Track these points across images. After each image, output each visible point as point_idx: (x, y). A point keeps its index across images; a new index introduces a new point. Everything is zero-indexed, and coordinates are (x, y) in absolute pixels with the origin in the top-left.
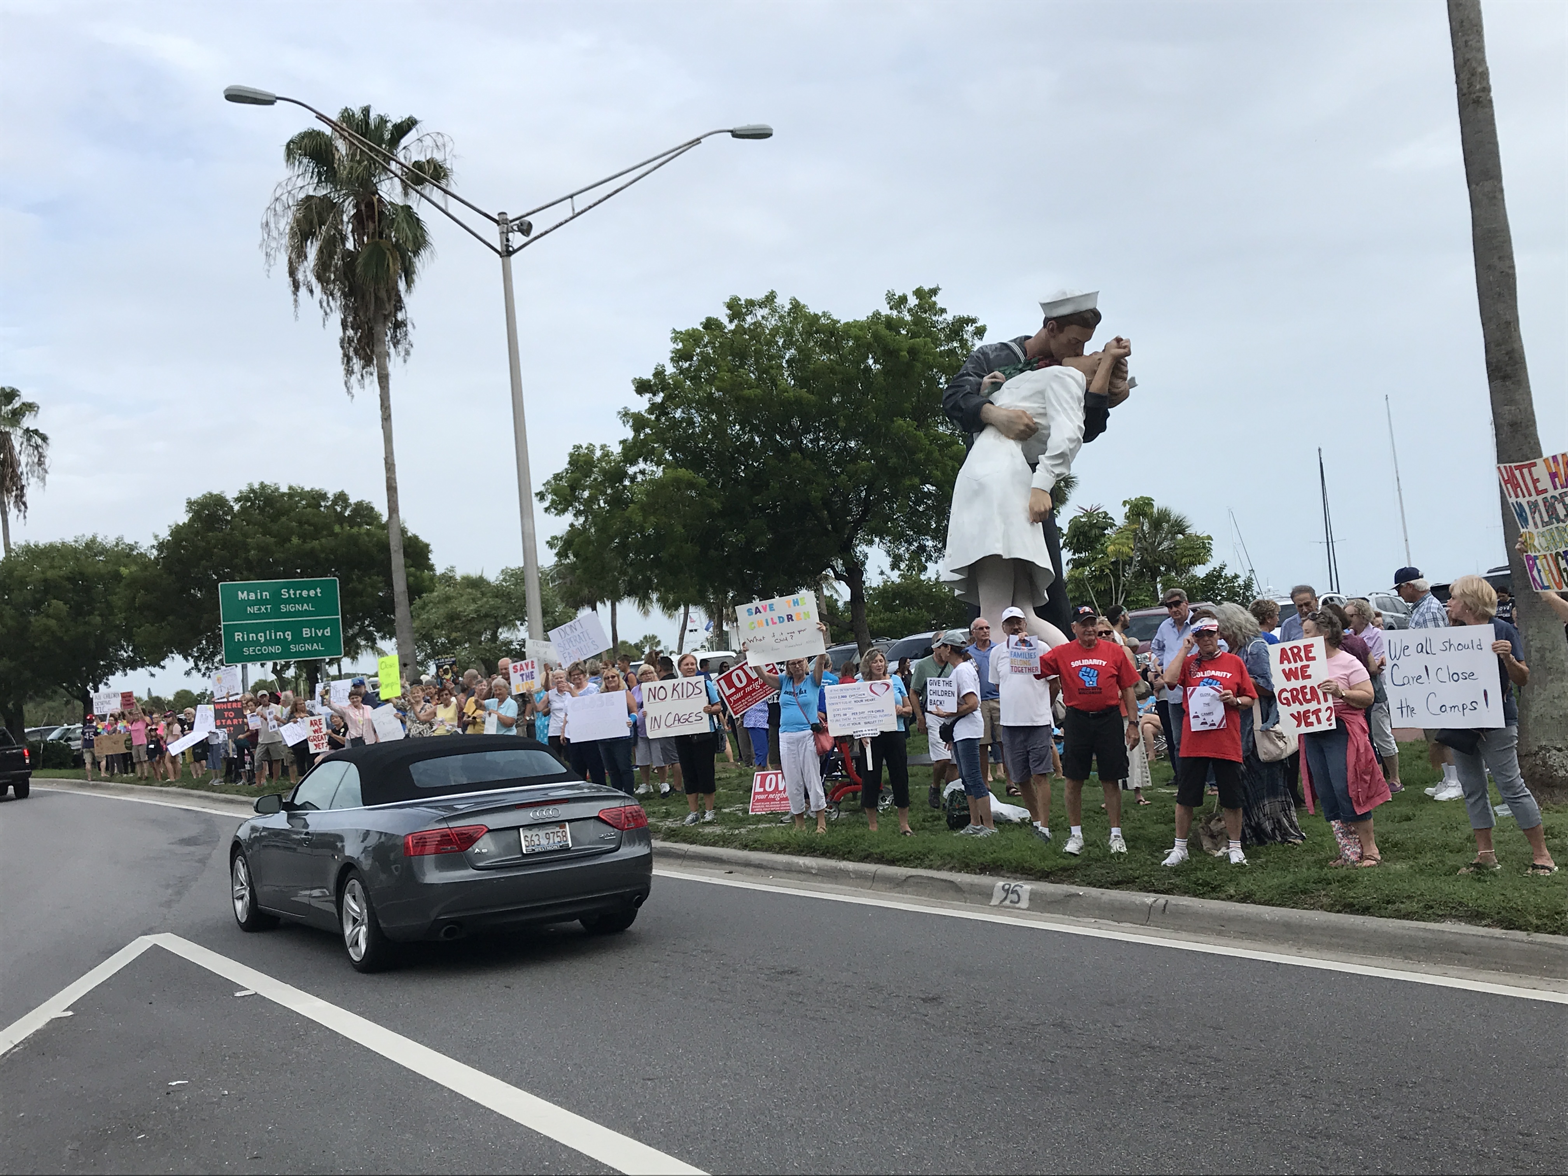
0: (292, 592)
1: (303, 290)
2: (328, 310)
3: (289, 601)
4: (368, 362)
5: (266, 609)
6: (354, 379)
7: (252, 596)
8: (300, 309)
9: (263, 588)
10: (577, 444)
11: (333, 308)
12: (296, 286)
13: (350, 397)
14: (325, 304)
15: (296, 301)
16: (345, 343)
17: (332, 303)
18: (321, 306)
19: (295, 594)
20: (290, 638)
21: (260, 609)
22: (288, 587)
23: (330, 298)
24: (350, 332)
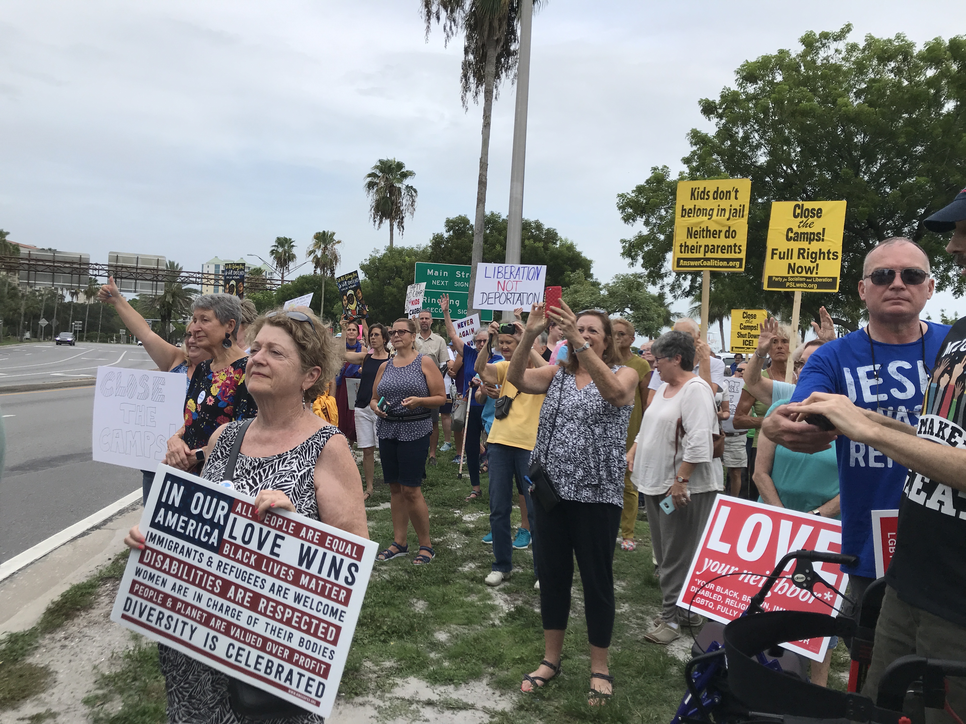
0: (463, 273)
1: (433, 20)
2: (450, 34)
3: (460, 280)
4: (480, 81)
5: (445, 283)
6: (470, 95)
7: (436, 273)
8: (430, 35)
9: (445, 269)
10: (654, 166)
11: (454, 32)
12: (429, 13)
13: (464, 109)
14: (448, 28)
15: (428, 27)
16: (466, 65)
17: (454, 28)
18: (445, 29)
19: (465, 275)
20: (458, 305)
21: (440, 283)
22: (461, 269)
23: (453, 23)
24: (471, 57)
